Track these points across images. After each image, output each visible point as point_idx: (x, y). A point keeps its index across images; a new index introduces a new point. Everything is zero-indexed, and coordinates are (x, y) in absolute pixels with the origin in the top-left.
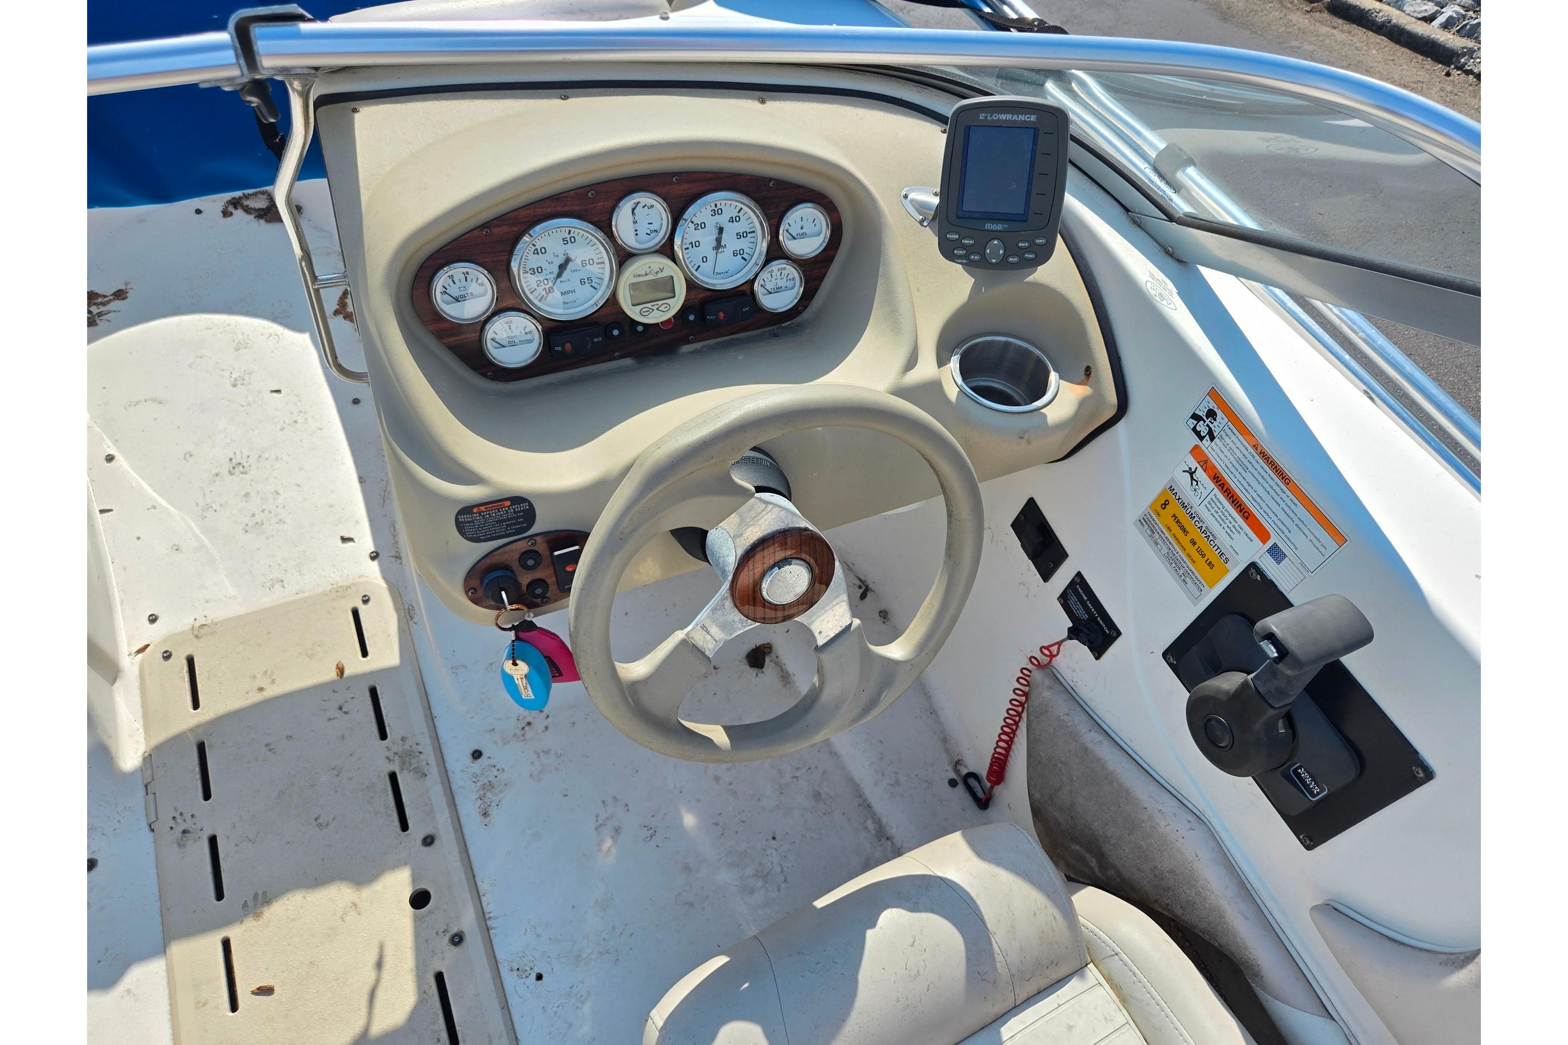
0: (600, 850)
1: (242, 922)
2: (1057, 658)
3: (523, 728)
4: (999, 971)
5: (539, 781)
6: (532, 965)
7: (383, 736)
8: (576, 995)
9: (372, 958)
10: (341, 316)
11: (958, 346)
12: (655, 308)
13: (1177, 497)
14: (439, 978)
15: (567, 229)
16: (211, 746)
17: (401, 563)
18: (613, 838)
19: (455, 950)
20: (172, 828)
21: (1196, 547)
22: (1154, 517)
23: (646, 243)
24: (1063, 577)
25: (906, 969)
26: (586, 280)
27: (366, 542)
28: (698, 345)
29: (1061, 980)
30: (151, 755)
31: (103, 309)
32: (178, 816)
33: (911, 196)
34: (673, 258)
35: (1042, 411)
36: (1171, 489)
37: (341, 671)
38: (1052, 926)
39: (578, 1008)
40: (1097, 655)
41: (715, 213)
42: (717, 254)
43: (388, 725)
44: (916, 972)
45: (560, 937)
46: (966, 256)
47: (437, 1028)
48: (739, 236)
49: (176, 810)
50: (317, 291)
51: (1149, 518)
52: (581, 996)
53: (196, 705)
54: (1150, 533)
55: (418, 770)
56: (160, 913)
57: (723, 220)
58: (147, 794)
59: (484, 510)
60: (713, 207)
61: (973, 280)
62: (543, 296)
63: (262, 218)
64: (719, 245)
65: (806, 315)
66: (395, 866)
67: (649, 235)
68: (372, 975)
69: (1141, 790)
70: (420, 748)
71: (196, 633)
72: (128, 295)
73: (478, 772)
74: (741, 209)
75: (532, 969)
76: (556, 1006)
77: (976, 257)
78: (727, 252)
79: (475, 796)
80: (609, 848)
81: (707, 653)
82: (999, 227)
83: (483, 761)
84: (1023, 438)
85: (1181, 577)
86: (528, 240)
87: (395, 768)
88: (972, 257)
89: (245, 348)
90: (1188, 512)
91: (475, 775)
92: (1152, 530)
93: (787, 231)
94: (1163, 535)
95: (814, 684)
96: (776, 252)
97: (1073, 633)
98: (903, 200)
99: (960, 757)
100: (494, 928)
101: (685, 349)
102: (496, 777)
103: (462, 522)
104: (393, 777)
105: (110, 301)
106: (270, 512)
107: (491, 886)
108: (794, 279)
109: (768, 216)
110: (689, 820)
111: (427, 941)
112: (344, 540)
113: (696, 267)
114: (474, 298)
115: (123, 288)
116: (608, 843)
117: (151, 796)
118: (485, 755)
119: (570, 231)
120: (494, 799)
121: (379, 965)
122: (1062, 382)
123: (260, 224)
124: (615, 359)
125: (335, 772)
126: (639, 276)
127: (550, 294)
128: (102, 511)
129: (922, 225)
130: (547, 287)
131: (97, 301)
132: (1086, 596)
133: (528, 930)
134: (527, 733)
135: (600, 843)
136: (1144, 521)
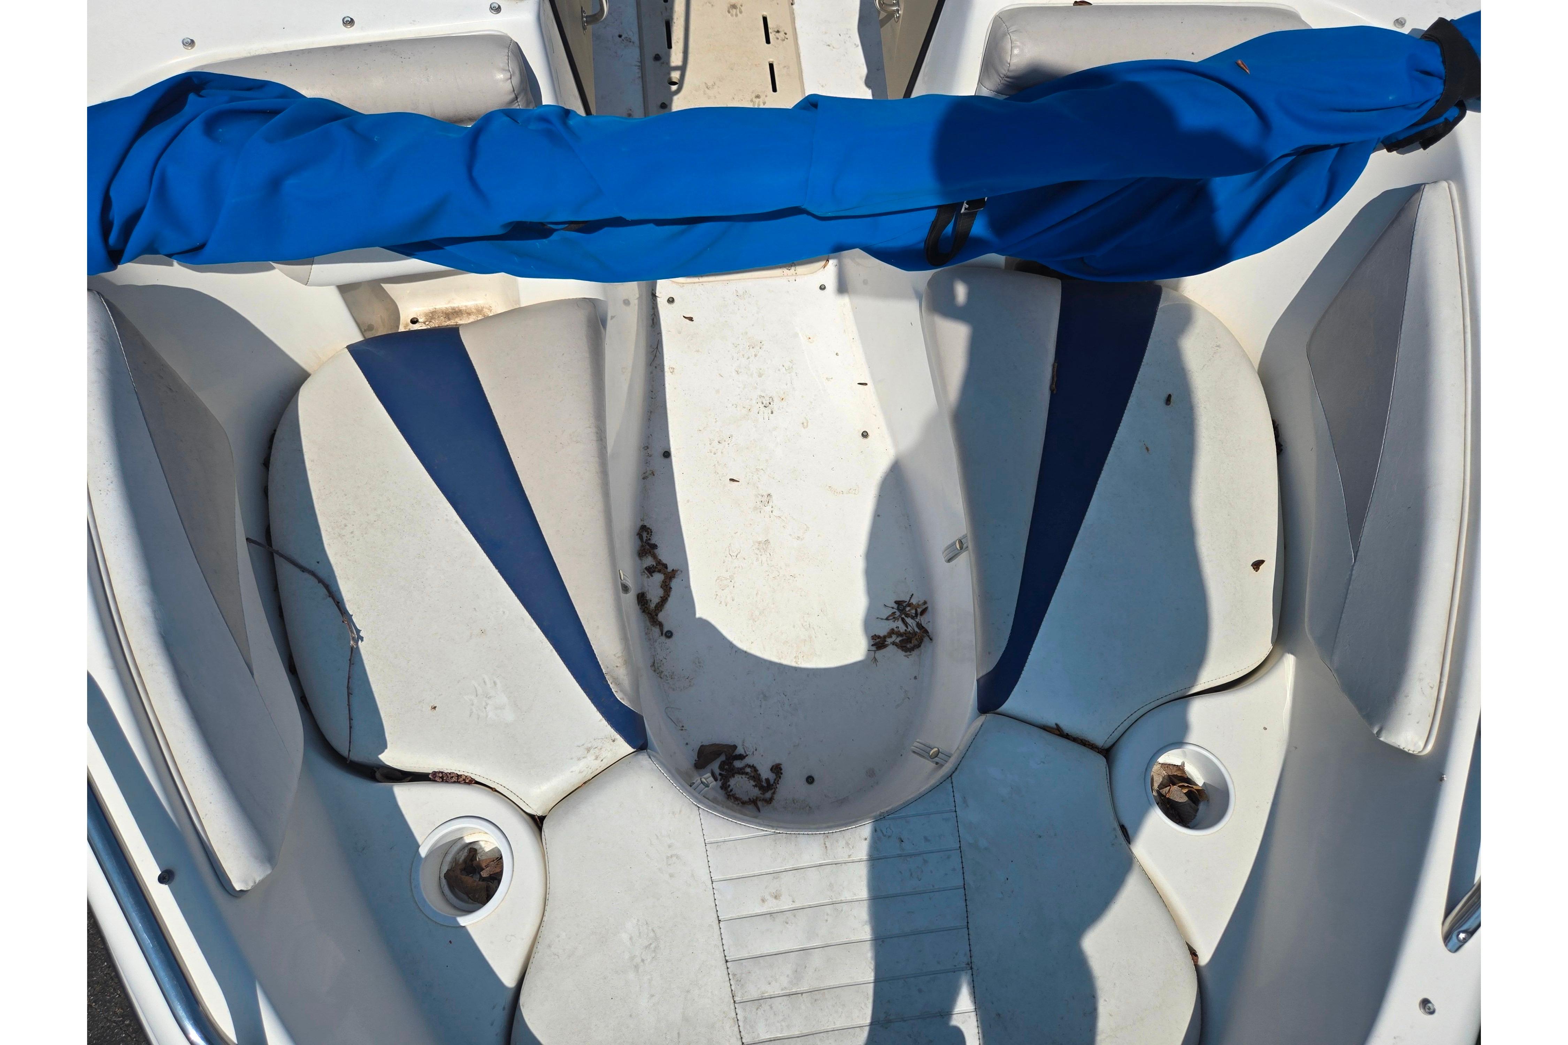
19: (659, 54)
31: (892, 624)
45: (605, 50)
75: (623, 41)
76: (614, 22)
105: (886, 633)
106: (743, 355)
107: (635, 81)
112: (691, 319)
128: (865, 384)
133: (621, 57)
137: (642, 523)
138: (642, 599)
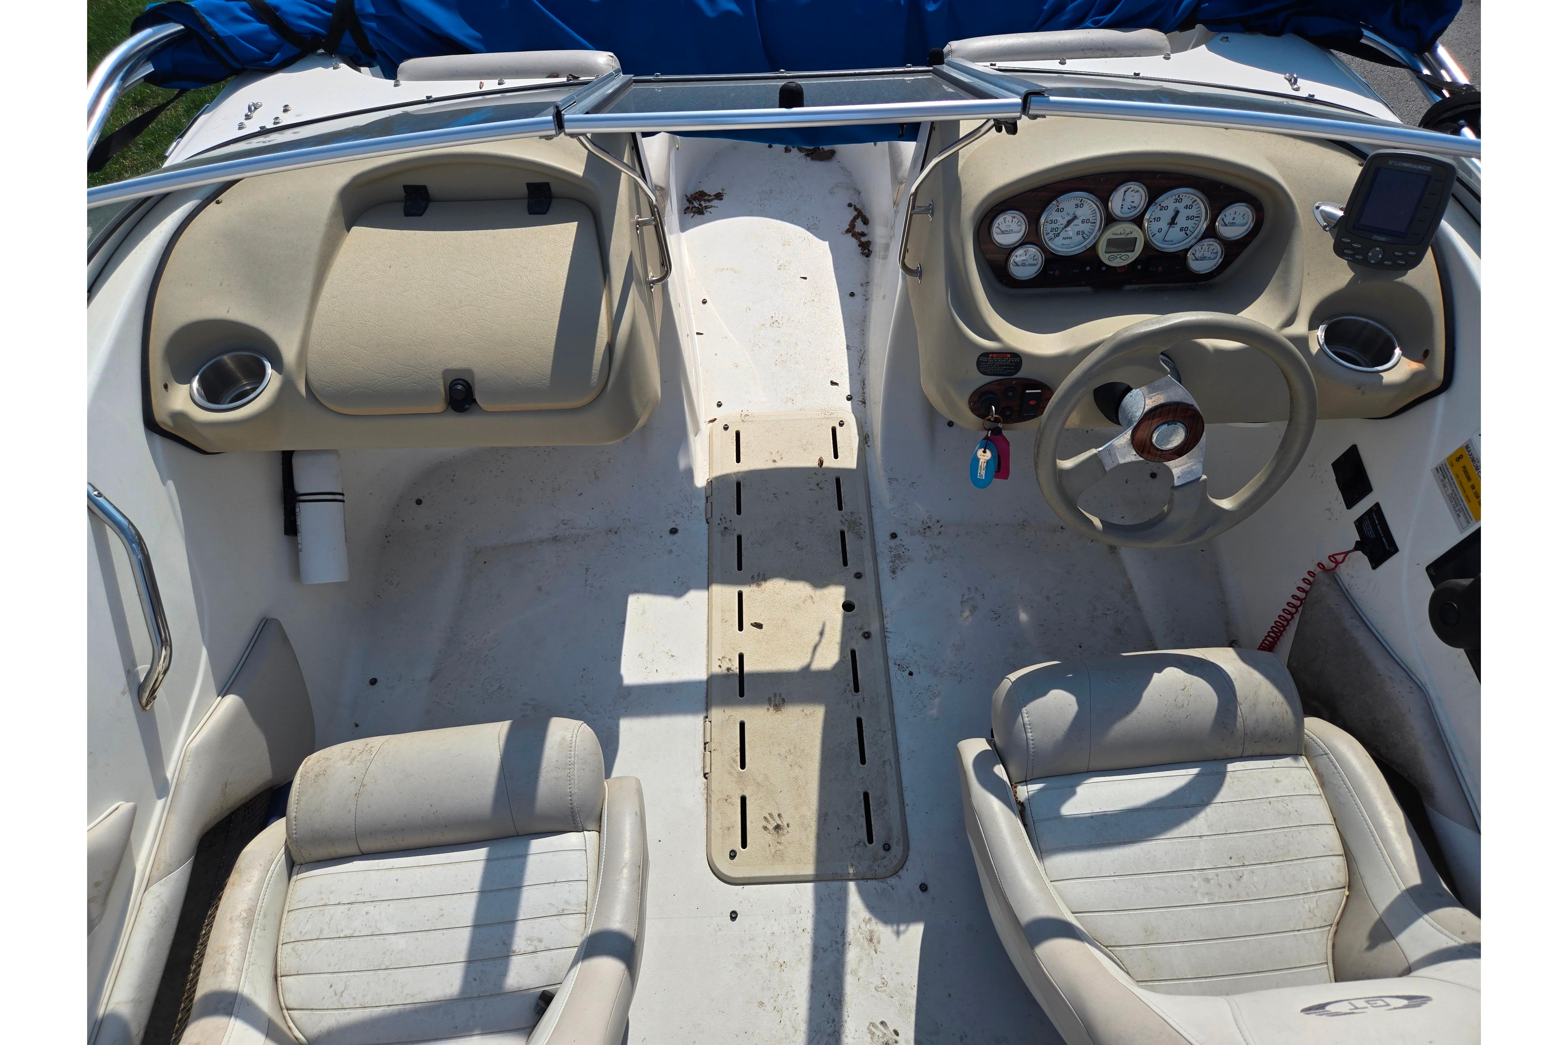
0: (961, 615)
1: (750, 586)
2: (1341, 564)
3: (925, 529)
4: (1237, 727)
5: (929, 563)
6: (908, 665)
7: (840, 508)
8: (931, 692)
9: (819, 630)
10: (850, 234)
11: (1328, 318)
12: (1118, 256)
13: (1470, 454)
14: (853, 653)
15: (1081, 199)
16: (743, 485)
17: (865, 407)
18: (971, 611)
19: (865, 641)
20: (719, 524)
21: (1474, 491)
22: (1448, 467)
23: (1126, 214)
24: (1363, 506)
25: (1175, 701)
26: (1081, 233)
27: (845, 388)
28: (1136, 287)
29: (1279, 755)
30: (712, 481)
31: (708, 204)
32: (723, 519)
33: (1323, 208)
34: (1141, 226)
35: (1381, 374)
36: (1467, 447)
37: (821, 462)
38: (1283, 715)
39: (931, 699)
40: (1374, 565)
41: (1176, 201)
42: (1169, 228)
43: (844, 503)
44: (1182, 704)
45: (927, 656)
46: (1352, 256)
47: (848, 678)
48: (1188, 218)
49: (722, 515)
50: (911, 215)
51: (1445, 467)
52: (935, 693)
53: (738, 460)
54: (1442, 478)
55: (858, 534)
56: (707, 567)
57: (1180, 206)
58: (707, 502)
59: (995, 356)
60: (1177, 197)
61: (1353, 274)
62: (1052, 238)
63: (809, 156)
64: (1172, 222)
65: (1218, 279)
66: (838, 583)
67: (1130, 209)
68: (817, 638)
69: (1380, 664)
70: (861, 522)
71: (743, 419)
72: (723, 197)
73: (893, 546)
74: (1196, 200)
75: (907, 668)
76: (918, 692)
77: (1359, 257)
78: (1177, 228)
79: (888, 560)
80: (968, 616)
81: (1106, 468)
82: (1383, 239)
83: (896, 541)
84: (1360, 389)
85: (1457, 511)
86: (1055, 203)
87: (845, 529)
88: (1357, 257)
89: (789, 245)
90: (1475, 465)
91: (891, 548)
92: (1444, 477)
93: (1223, 219)
94: (1451, 481)
95: (1164, 511)
96: (1210, 232)
97: (1359, 546)
98: (1315, 210)
99: (1236, 639)
100: (888, 637)
101: (1128, 287)
102: (903, 552)
103: (981, 361)
104: (843, 534)
105: (712, 200)
106: (791, 356)
107: (891, 614)
108: (1217, 253)
109: (1212, 208)
110: (1023, 617)
111: (849, 630)
112: (833, 383)
113: (1153, 234)
114: (1013, 233)
115: (721, 192)
116: (967, 613)
117: (709, 504)
118: (899, 538)
119: (1082, 200)
120: (900, 565)
121: (822, 634)
122: (1403, 358)
123: (807, 160)
124: (1081, 285)
125: (810, 520)
126: (1116, 234)
127: (1057, 238)
128: (698, 334)
129: (1325, 230)
130: (1056, 233)
131: (704, 198)
132: (1378, 521)
133: (909, 646)
134: (927, 533)
135: (962, 612)
136: (1441, 470)
137: (869, 259)
138: (866, 222)
